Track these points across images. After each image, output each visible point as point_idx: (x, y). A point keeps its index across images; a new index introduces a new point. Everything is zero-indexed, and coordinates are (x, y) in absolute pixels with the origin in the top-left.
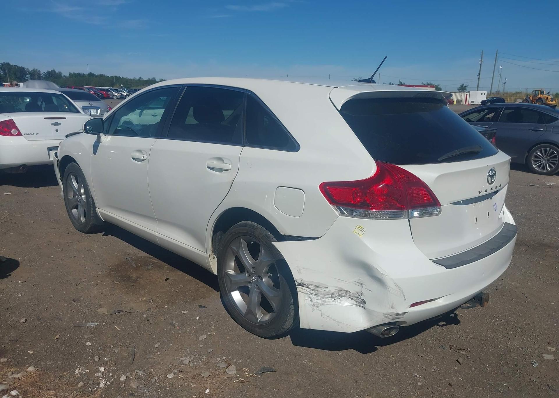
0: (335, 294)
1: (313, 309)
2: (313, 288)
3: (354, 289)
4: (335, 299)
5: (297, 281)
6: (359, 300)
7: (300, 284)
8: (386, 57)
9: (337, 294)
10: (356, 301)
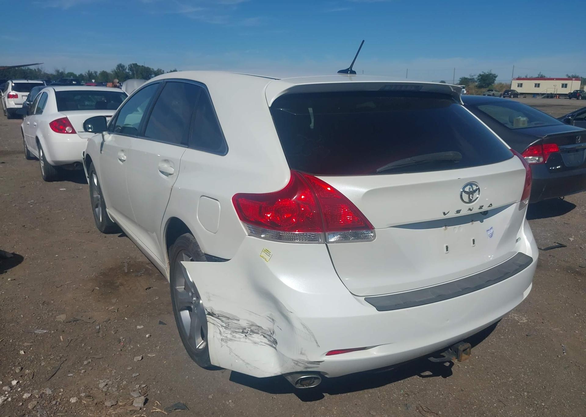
0: (247, 329)
1: (222, 344)
2: (224, 319)
3: (266, 325)
4: (246, 335)
5: (206, 310)
6: (271, 339)
7: (209, 314)
8: (363, 41)
9: (249, 330)
10: (269, 341)
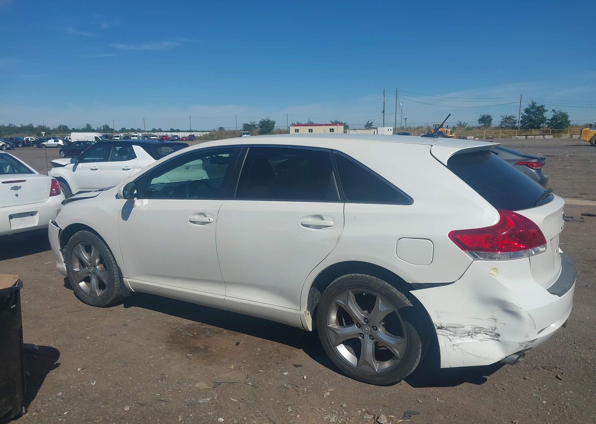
0: (471, 332)
1: (454, 349)
2: (451, 329)
3: (487, 325)
4: (472, 336)
5: (436, 325)
6: (492, 334)
7: (439, 328)
8: (450, 115)
9: (473, 332)
10: (490, 336)
